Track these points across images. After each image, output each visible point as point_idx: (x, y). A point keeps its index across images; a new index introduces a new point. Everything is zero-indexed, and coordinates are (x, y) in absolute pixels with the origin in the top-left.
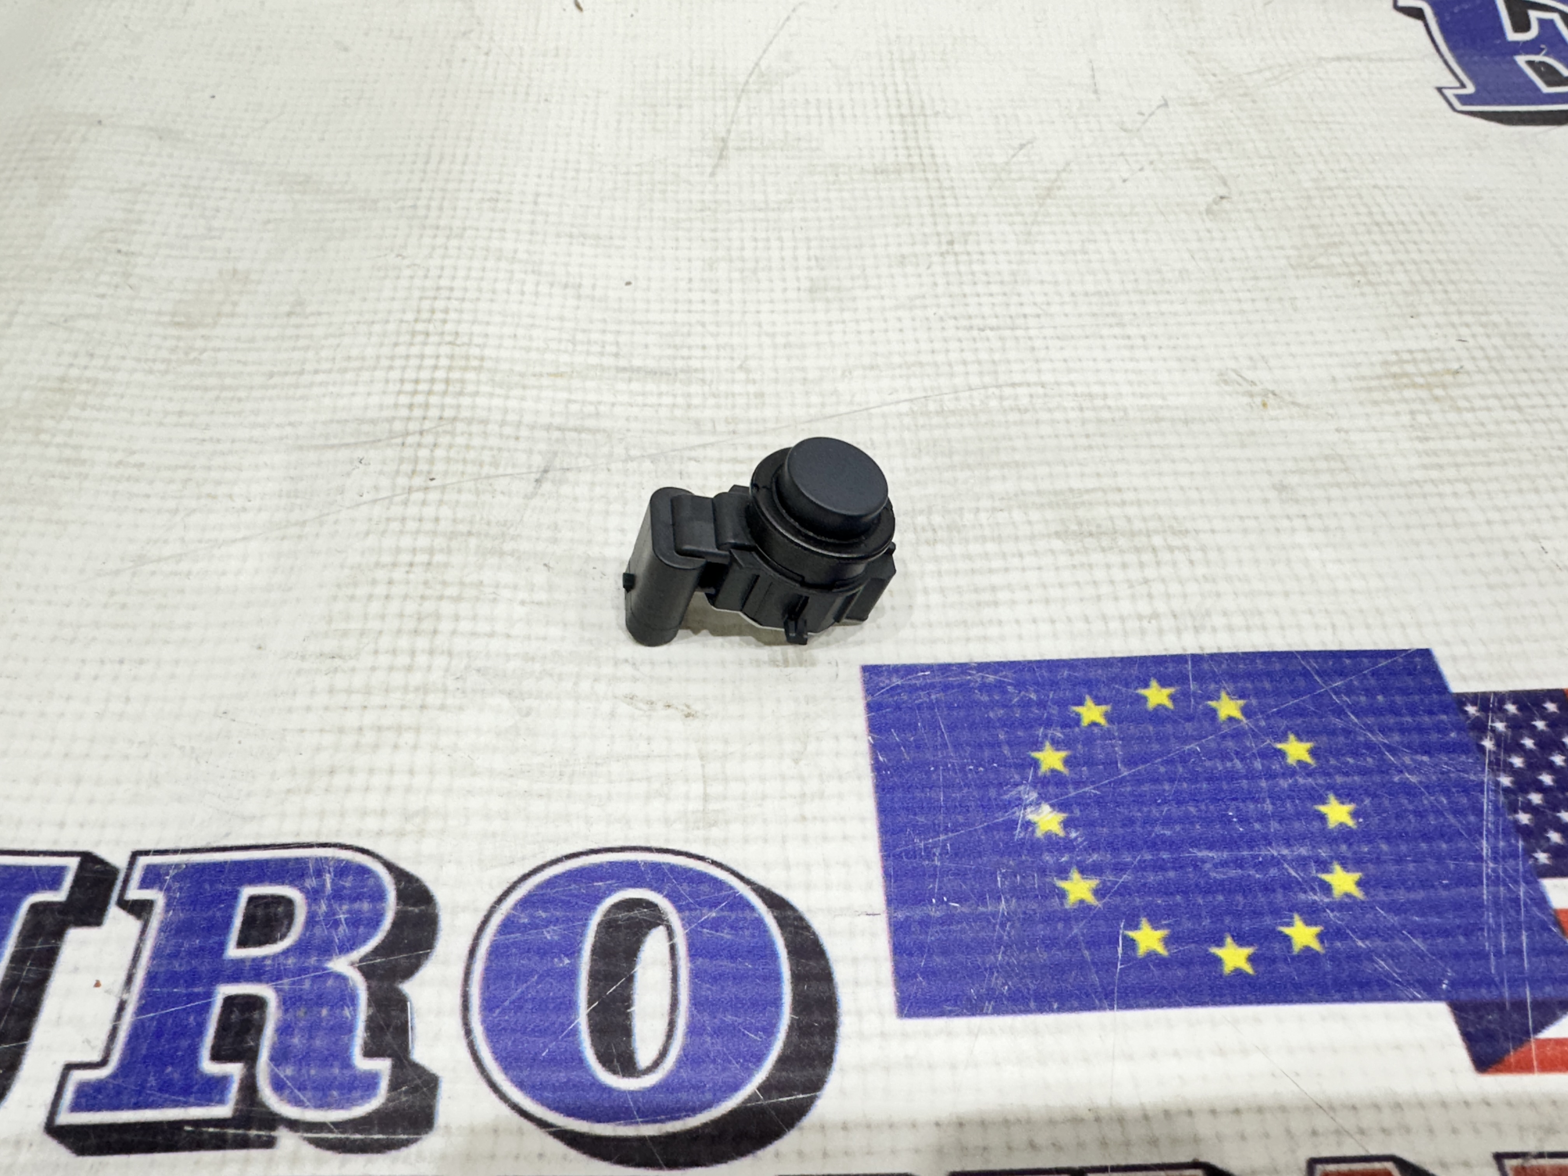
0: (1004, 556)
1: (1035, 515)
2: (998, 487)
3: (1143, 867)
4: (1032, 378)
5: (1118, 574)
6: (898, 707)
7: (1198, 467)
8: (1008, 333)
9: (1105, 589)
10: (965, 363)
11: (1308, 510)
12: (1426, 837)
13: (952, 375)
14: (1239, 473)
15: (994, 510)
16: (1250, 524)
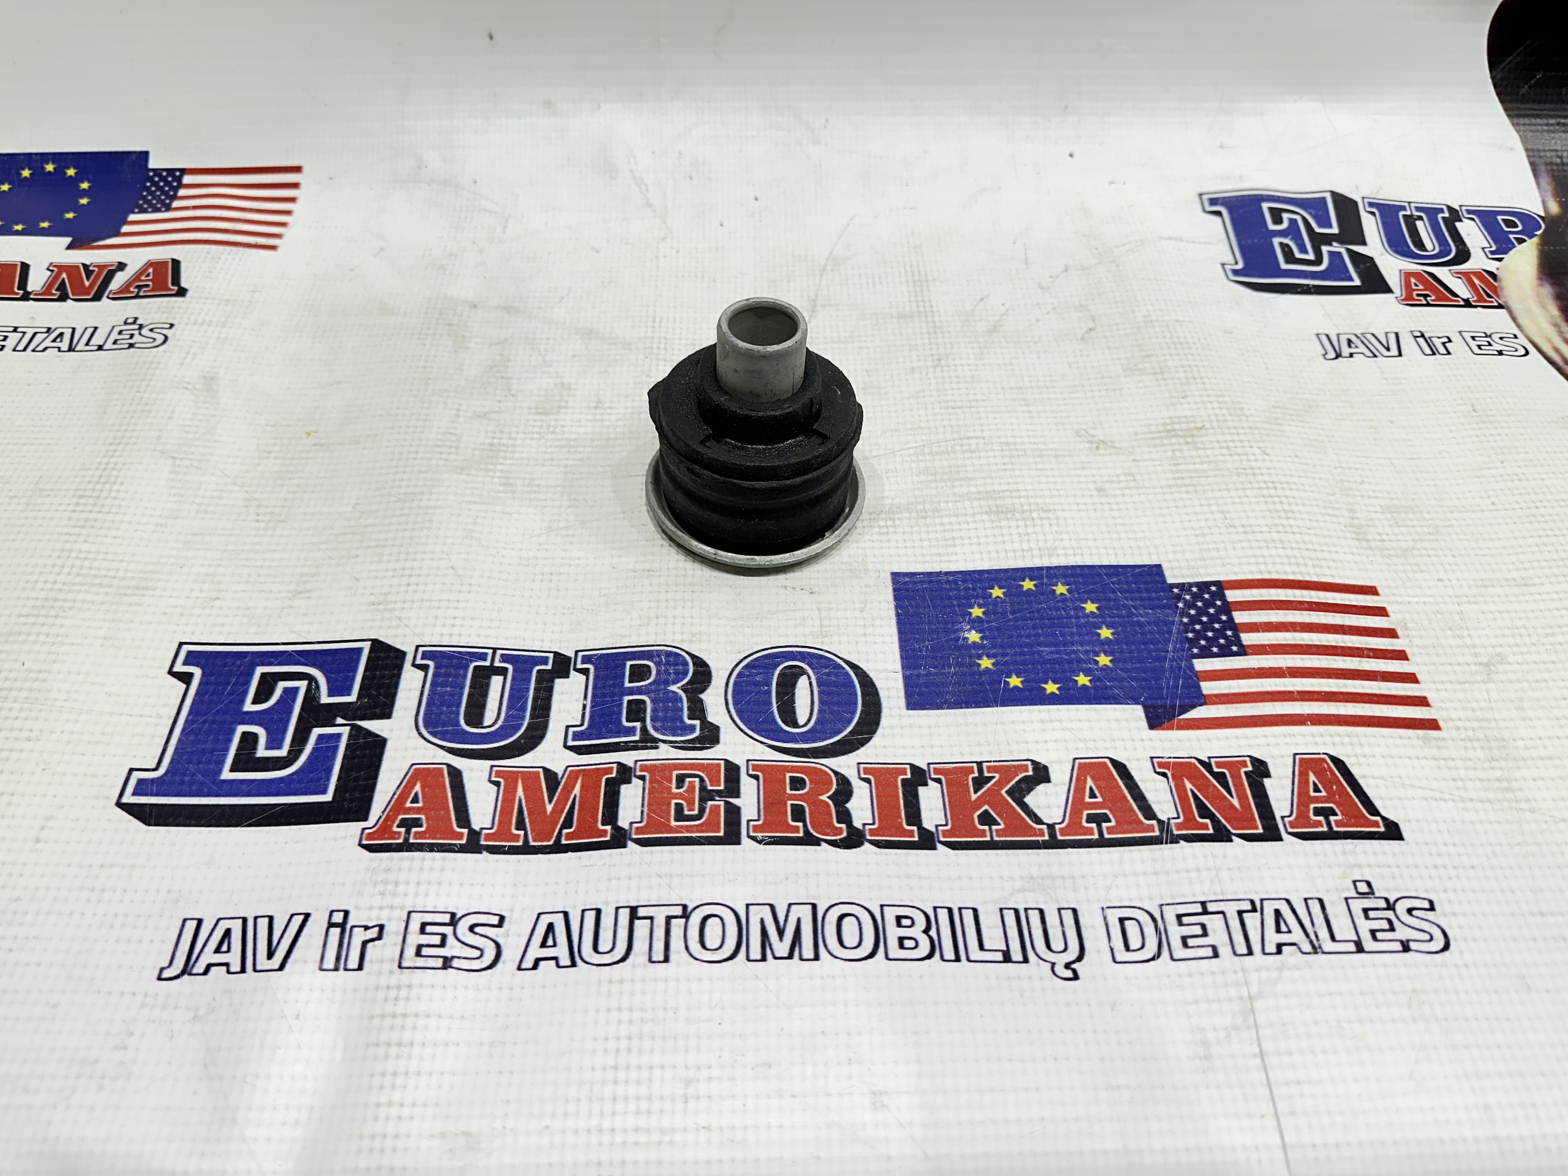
0: (959, 523)
1: (975, 504)
2: (957, 490)
3: (1015, 654)
4: (978, 434)
5: (1014, 531)
6: (908, 590)
7: (1059, 480)
8: (967, 410)
9: (1007, 538)
10: (944, 427)
11: (1112, 500)
12: (1145, 643)
13: (937, 433)
14: (1080, 482)
15: (956, 501)
16: (1082, 507)
